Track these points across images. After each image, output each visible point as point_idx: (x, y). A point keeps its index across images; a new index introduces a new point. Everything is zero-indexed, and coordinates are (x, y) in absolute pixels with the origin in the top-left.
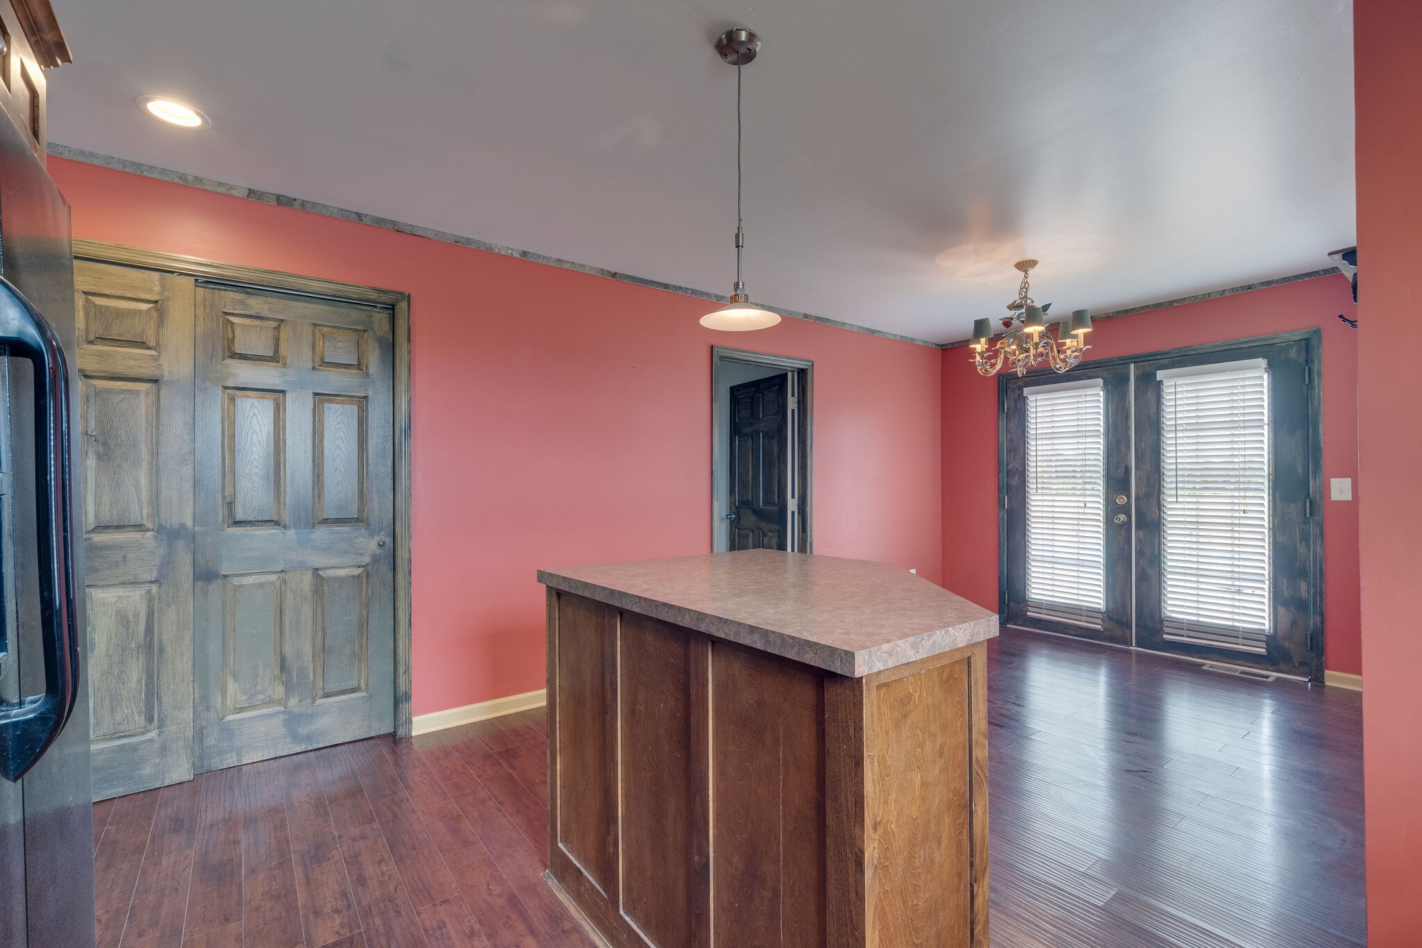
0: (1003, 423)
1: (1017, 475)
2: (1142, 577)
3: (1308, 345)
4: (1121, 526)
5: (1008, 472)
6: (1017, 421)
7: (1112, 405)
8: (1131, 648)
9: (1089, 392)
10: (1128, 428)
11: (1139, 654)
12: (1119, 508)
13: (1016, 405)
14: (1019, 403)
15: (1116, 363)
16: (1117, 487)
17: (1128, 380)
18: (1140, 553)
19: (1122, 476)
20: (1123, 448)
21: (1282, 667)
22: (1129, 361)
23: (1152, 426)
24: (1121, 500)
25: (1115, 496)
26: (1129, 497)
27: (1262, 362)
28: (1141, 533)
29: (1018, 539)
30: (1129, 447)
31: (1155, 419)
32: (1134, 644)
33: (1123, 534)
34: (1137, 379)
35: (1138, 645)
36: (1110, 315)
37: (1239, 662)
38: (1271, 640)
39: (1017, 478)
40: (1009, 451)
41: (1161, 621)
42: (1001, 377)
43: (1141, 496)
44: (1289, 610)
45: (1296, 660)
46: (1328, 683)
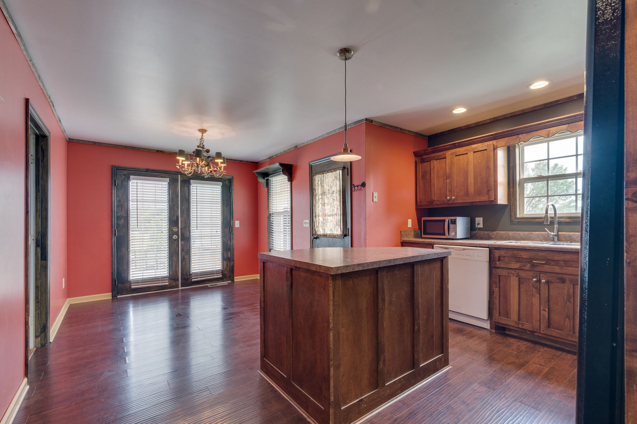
0: (114, 192)
1: (123, 219)
2: (183, 259)
3: (230, 181)
4: (175, 240)
5: (117, 217)
6: (123, 191)
7: (171, 190)
8: (179, 288)
9: (161, 183)
10: (178, 200)
11: (182, 290)
12: (174, 233)
13: (122, 184)
14: (124, 182)
15: (173, 173)
16: (173, 224)
17: (178, 181)
18: (182, 250)
19: (175, 220)
20: (176, 209)
21: (225, 280)
22: (178, 174)
23: (186, 200)
24: (175, 229)
25: (173, 228)
26: (178, 228)
27: (221, 183)
28: (183, 242)
29: (123, 251)
30: (178, 208)
31: (188, 198)
32: (180, 287)
33: (176, 243)
34: (181, 181)
35: (182, 286)
36: (171, 153)
37: (214, 282)
38: (223, 272)
39: (123, 220)
40: (118, 206)
41: (190, 275)
42: (114, 167)
43: (183, 227)
44: (226, 262)
45: (228, 276)
46: (235, 281)
